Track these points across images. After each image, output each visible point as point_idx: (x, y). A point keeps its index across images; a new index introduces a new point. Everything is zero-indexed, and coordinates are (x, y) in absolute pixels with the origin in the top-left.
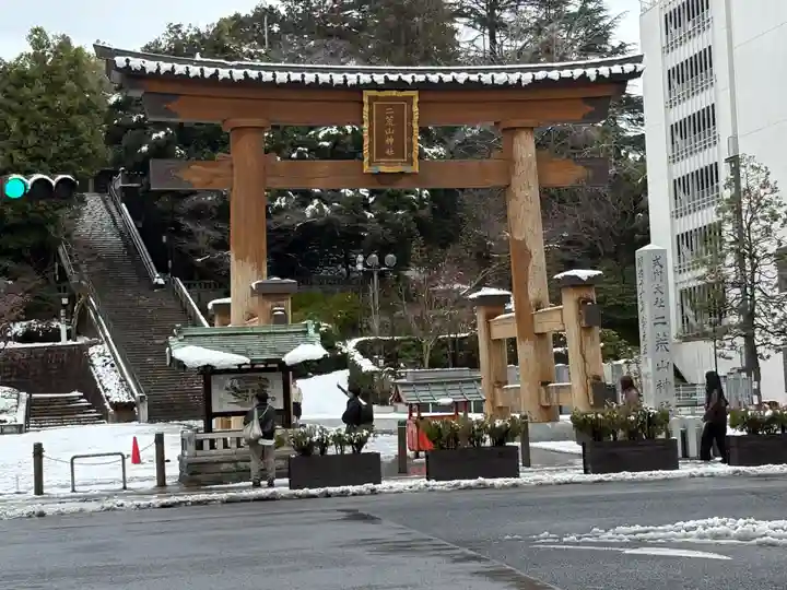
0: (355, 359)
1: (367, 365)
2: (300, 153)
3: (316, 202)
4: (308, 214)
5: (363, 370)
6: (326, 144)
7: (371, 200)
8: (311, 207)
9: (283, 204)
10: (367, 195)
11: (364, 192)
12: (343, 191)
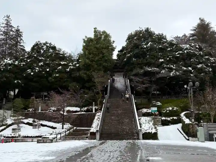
0: (183, 119)
1: (187, 121)
2: (170, 58)
3: (174, 71)
4: (171, 75)
5: (186, 123)
6: (178, 55)
7: (193, 71)
8: (172, 73)
9: (164, 72)
10: (191, 69)
11: (190, 68)
12: (183, 68)
